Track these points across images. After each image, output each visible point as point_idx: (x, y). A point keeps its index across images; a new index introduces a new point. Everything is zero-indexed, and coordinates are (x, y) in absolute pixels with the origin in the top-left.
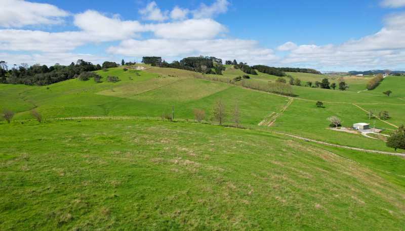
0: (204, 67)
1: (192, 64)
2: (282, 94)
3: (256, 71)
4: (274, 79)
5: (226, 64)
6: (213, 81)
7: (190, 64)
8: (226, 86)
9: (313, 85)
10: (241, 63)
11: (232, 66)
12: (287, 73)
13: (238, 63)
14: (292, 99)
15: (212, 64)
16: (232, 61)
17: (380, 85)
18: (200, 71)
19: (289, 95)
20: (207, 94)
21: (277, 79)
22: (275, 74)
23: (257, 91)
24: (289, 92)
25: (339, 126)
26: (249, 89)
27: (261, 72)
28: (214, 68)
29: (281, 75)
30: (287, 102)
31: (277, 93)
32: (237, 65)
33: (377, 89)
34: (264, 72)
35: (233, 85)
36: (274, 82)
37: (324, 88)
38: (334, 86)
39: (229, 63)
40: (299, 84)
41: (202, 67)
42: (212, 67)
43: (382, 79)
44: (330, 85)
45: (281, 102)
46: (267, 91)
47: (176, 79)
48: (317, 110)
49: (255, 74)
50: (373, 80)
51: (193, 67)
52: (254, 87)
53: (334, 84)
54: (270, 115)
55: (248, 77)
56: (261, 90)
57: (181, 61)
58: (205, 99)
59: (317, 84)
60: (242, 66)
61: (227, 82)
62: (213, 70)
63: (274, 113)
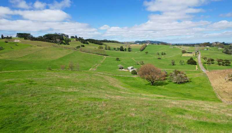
0: (58, 40)
1: (51, 38)
2: (101, 55)
3: (88, 42)
4: (97, 47)
5: (71, 38)
6: (64, 49)
7: (49, 38)
8: (72, 51)
9: (116, 49)
10: (80, 38)
11: (75, 39)
12: (104, 43)
13: (78, 38)
14: (105, 57)
15: (63, 38)
16: (75, 36)
17: (145, 49)
18: (56, 42)
19: (104, 55)
20: (62, 56)
21: (98, 47)
22: (98, 44)
23: (89, 53)
24: (104, 54)
25: (123, 68)
26: (84, 52)
27: (90, 42)
28: (64, 40)
29: (101, 44)
30: (103, 59)
31: (98, 54)
32: (78, 39)
33: (144, 50)
34: (92, 43)
35: (75, 51)
36: (97, 48)
37: (121, 51)
38: (126, 50)
39: (72, 37)
40: (109, 49)
41: (57, 40)
42: (63, 39)
43: (146, 46)
44: (124, 49)
45: (101, 59)
46: (94, 54)
47: (42, 48)
48: (116, 62)
49: (88, 44)
50: (142, 46)
51: (51, 40)
52: (87, 52)
53: (126, 49)
54: (95, 66)
55: (84, 46)
56: (91, 53)
57: (43, 36)
58: (61, 59)
59: (118, 49)
60: (80, 39)
61: (73, 49)
62: (64, 41)
63: (96, 64)
